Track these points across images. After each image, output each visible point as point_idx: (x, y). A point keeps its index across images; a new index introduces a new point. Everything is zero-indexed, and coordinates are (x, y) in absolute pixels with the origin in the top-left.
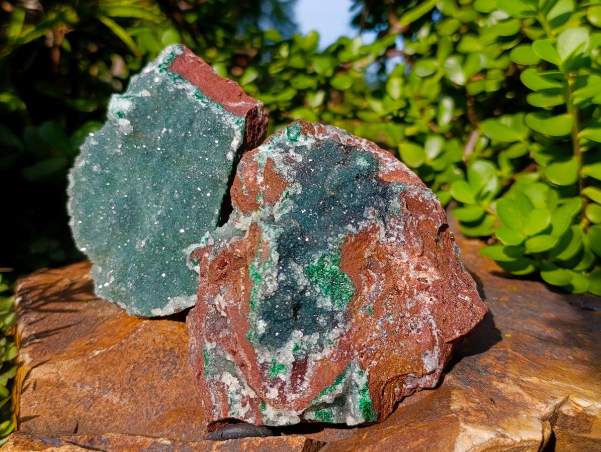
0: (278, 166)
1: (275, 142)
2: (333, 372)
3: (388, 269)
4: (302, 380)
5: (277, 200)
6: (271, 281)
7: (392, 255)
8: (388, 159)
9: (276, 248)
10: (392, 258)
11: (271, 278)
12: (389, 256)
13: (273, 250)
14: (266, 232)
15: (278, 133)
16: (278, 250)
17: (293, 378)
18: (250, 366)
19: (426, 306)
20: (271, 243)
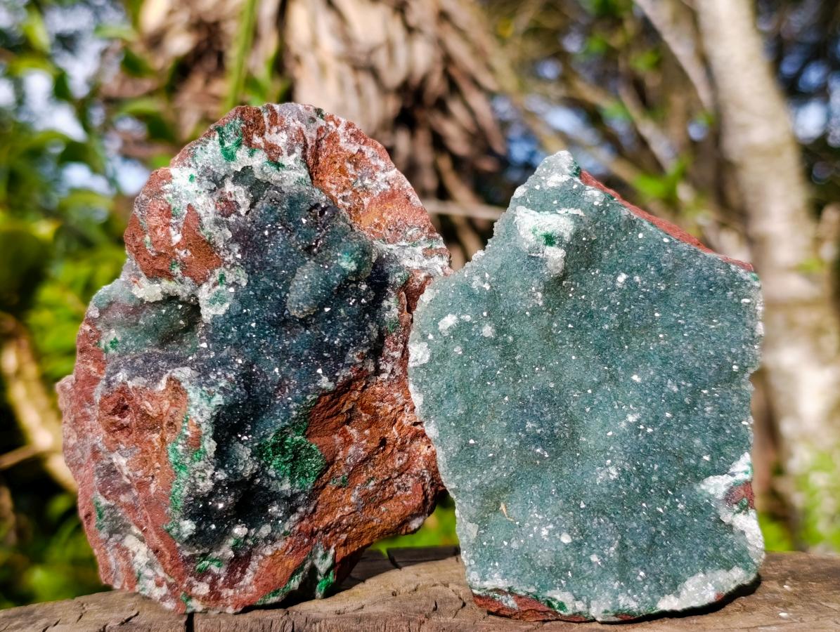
0: (207, 229)
1: (200, 165)
2: (287, 568)
3: (374, 421)
4: (243, 572)
5: (206, 280)
6: (203, 479)
7: (382, 401)
8: (382, 164)
9: (211, 434)
10: (381, 404)
11: (203, 475)
12: (377, 402)
13: (207, 437)
14: (196, 407)
15: (204, 139)
16: (215, 437)
17: (231, 570)
18: (169, 554)
19: (421, 458)
20: (204, 426)
